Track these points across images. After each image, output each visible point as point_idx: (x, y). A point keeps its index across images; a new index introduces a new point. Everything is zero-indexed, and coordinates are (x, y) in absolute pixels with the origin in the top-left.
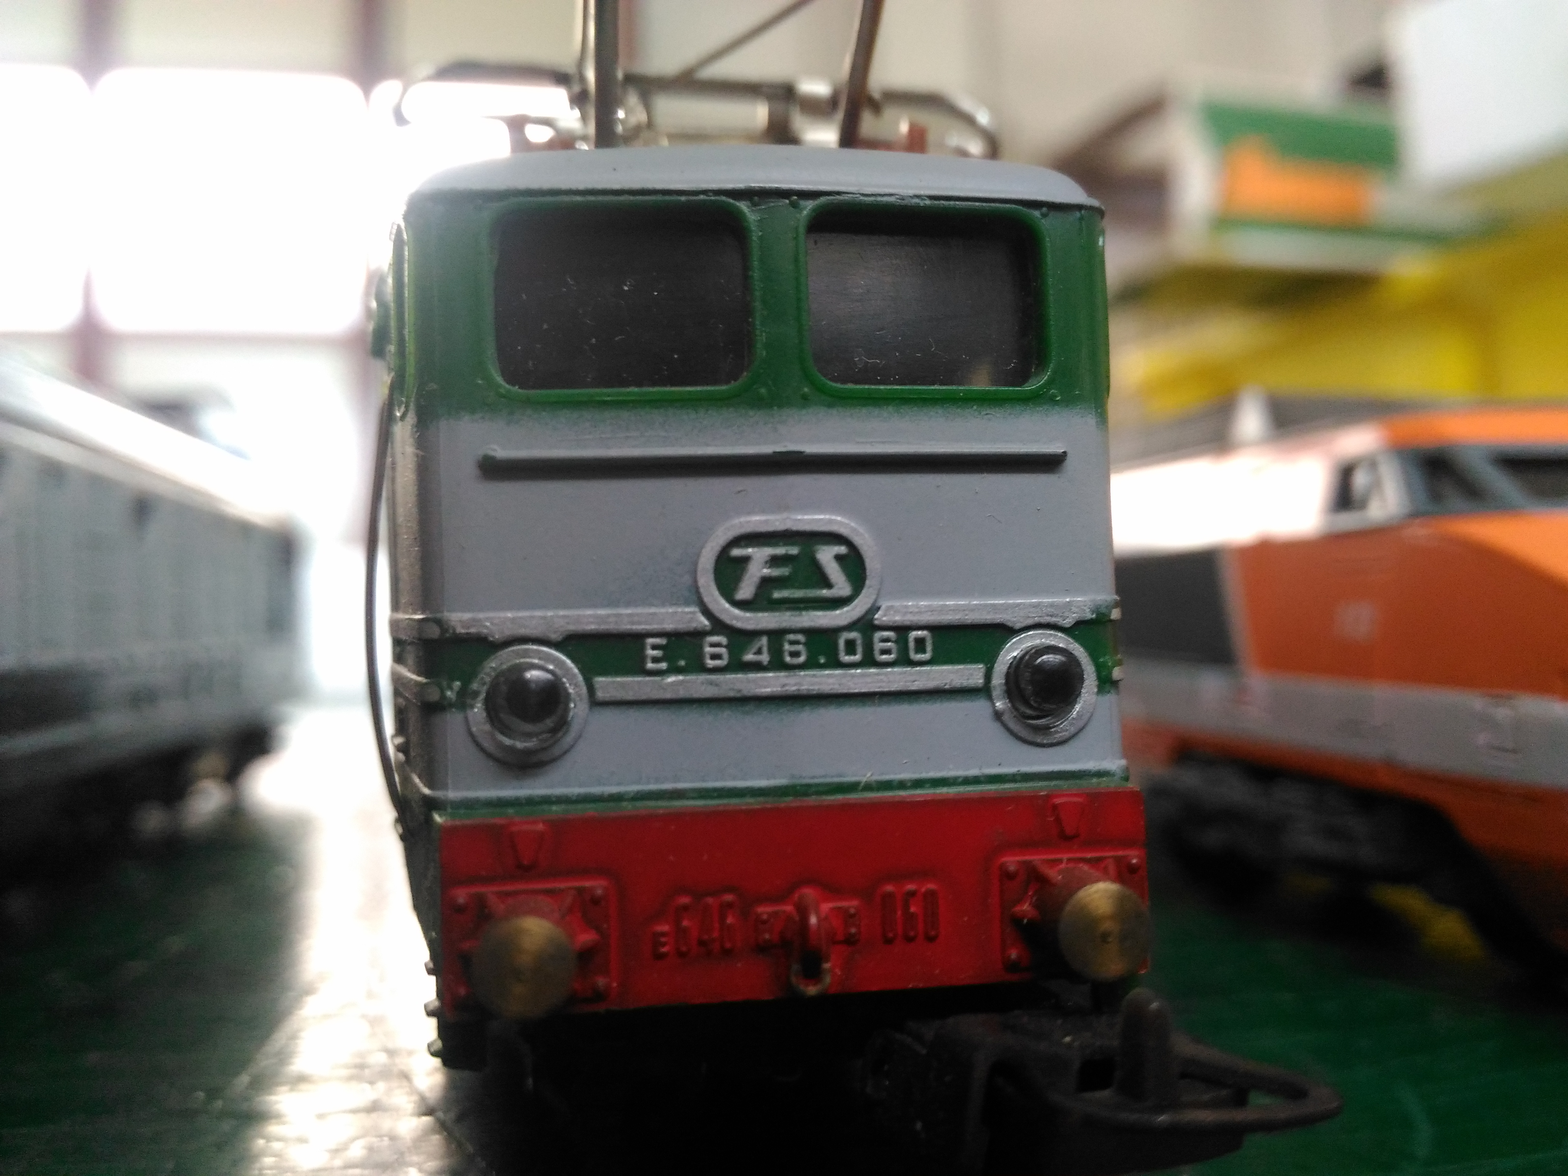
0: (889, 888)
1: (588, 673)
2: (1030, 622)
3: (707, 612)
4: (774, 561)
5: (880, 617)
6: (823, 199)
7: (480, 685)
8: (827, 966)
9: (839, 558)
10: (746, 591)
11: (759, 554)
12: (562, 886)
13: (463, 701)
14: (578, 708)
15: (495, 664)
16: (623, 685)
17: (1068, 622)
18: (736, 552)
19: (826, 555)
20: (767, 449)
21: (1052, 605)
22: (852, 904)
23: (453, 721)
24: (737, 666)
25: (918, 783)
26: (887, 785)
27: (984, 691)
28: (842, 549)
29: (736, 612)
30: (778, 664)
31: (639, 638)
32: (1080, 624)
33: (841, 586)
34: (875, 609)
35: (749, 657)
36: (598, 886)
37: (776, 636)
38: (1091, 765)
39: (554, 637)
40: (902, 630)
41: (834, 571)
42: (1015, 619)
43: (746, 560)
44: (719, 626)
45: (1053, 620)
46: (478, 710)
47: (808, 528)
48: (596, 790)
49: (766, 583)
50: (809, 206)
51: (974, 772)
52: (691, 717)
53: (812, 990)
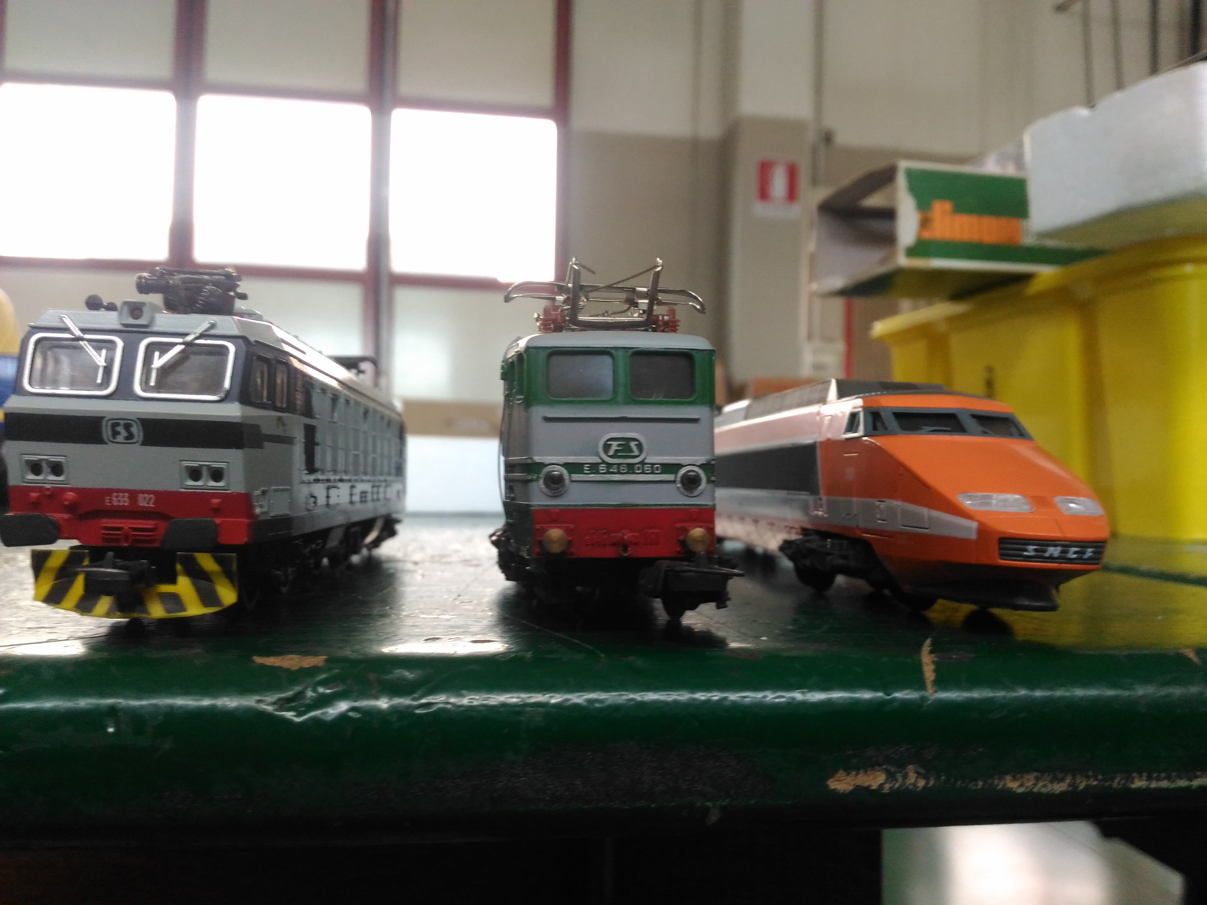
0: (646, 531)
1: (570, 472)
2: (688, 464)
3: (601, 458)
4: (619, 445)
5: (647, 461)
6: (634, 350)
7: (542, 475)
8: (629, 549)
9: (636, 445)
10: (611, 453)
11: (615, 444)
12: (563, 525)
13: (537, 480)
14: (567, 482)
15: (546, 470)
16: (579, 477)
17: (699, 464)
18: (609, 443)
19: (633, 444)
20: (618, 416)
21: (694, 459)
22: (636, 534)
23: (534, 485)
24: (608, 473)
25: (656, 505)
26: (647, 505)
27: (674, 482)
28: (636, 443)
29: (609, 458)
30: (619, 473)
31: (582, 465)
32: (702, 464)
33: (636, 453)
34: (645, 459)
35: (611, 470)
36: (571, 526)
37: (619, 465)
38: (703, 503)
39: (561, 463)
40: (653, 464)
41: (634, 448)
42: (684, 462)
43: (611, 445)
44: (604, 462)
45: (694, 463)
46: (541, 482)
47: (628, 437)
48: (570, 503)
49: (617, 451)
50: (631, 351)
51: (671, 503)
52: (596, 486)
53: (625, 555)
